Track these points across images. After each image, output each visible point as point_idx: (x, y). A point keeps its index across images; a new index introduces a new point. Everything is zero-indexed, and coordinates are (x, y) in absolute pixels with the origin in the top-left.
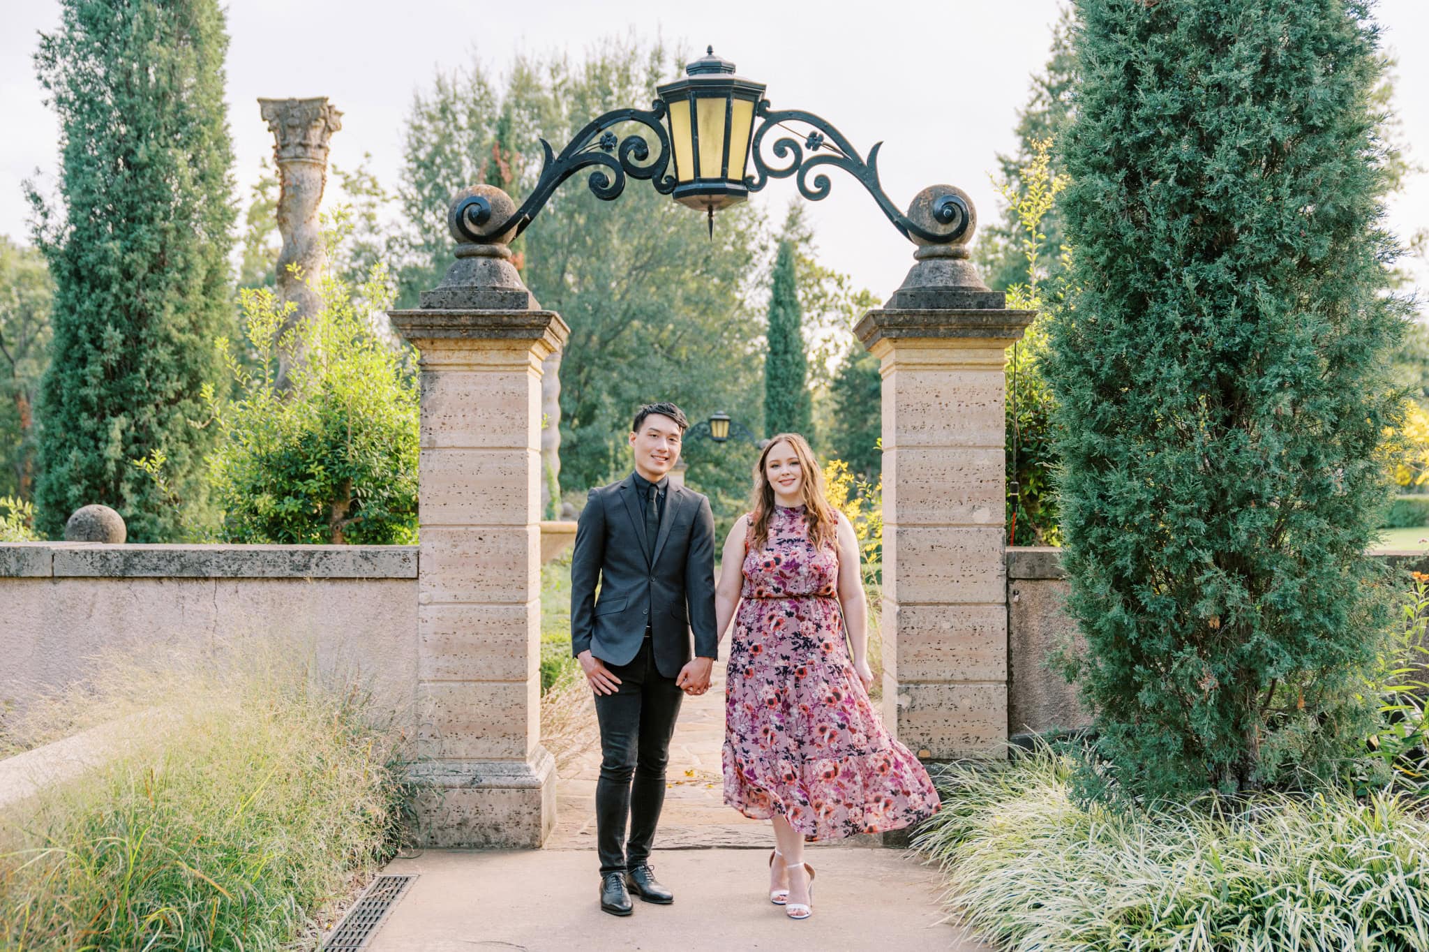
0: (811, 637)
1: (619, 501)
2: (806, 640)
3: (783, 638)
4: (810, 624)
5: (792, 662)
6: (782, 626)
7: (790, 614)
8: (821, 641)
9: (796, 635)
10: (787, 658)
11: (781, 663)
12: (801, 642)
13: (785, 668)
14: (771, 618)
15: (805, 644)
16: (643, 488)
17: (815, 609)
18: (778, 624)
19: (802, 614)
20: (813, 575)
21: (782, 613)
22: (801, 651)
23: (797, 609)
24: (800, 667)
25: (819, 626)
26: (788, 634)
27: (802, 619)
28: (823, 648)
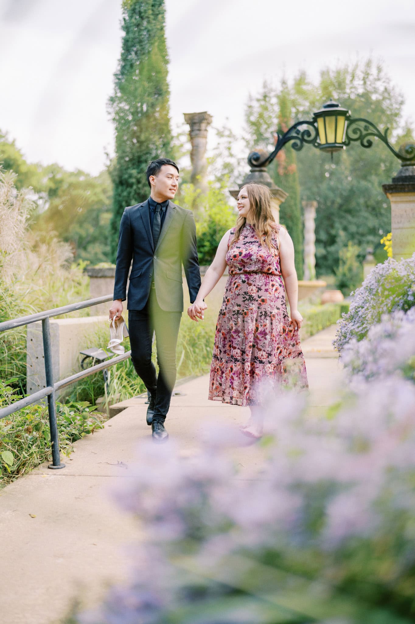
0: (254, 295)
1: (138, 214)
2: (251, 296)
3: (239, 295)
4: (254, 288)
5: (242, 308)
6: (239, 288)
7: (244, 282)
8: (259, 297)
9: (246, 293)
10: (239, 305)
11: (236, 308)
12: (248, 297)
13: (238, 311)
14: (235, 284)
15: (250, 298)
16: (152, 205)
17: (259, 280)
18: (237, 287)
19: (250, 282)
20: (259, 260)
21: (240, 281)
22: (247, 302)
23: (248, 279)
24: (245, 311)
25: (259, 289)
26: (242, 292)
27: (250, 285)
28: (259, 302)
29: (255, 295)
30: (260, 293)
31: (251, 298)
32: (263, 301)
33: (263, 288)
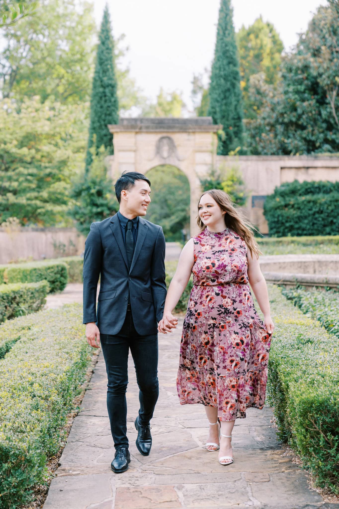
29: (230, 308)
30: (236, 305)
31: (227, 312)
32: (239, 313)
33: (238, 299)
